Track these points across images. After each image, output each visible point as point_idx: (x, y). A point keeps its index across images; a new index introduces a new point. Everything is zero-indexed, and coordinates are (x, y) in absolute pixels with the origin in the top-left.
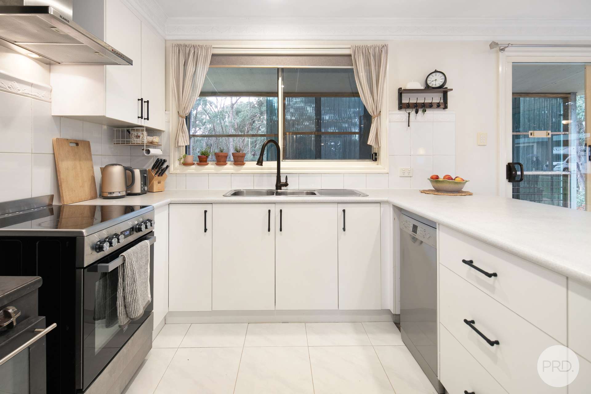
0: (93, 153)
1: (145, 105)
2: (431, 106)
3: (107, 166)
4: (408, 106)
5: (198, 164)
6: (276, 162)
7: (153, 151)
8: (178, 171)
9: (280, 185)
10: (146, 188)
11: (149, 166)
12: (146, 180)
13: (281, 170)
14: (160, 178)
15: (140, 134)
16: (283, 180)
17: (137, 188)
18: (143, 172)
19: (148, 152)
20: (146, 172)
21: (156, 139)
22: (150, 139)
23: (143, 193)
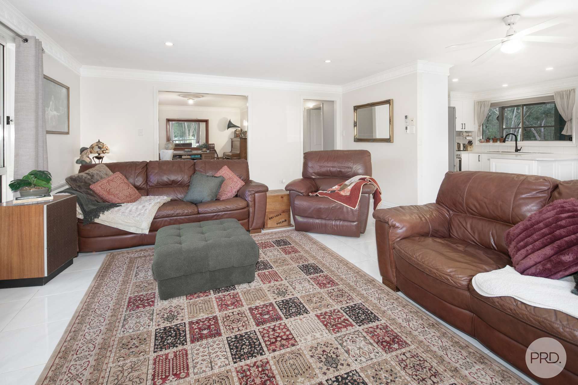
1: (464, 125)
6: (515, 142)
7: (467, 138)
8: (479, 145)
9: (517, 150)
10: (465, 149)
11: (466, 143)
12: (465, 146)
13: (518, 145)
14: (470, 146)
15: (463, 133)
17: (462, 148)
18: (464, 145)
19: (466, 138)
20: (465, 144)
21: (470, 134)
22: (467, 134)
23: (464, 150)
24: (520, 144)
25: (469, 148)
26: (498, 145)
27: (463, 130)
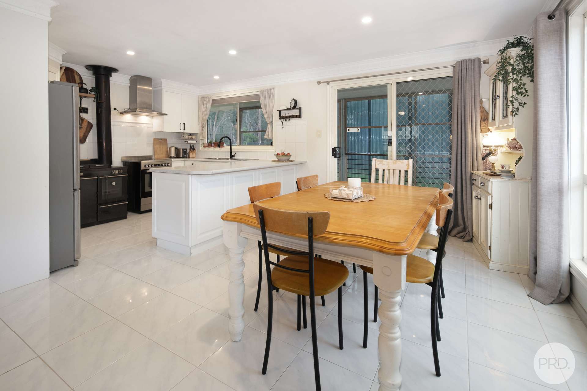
0: (168, 143)
1: (183, 125)
2: (293, 117)
3: (170, 147)
4: (283, 118)
5: (214, 147)
6: (230, 146)
7: (189, 142)
8: (202, 150)
9: (232, 157)
10: (185, 156)
11: (188, 148)
12: (185, 152)
13: (232, 150)
14: (193, 153)
15: (182, 135)
16: (233, 154)
17: (181, 155)
18: (184, 150)
19: (187, 142)
20: (186, 149)
21: (194, 137)
22: (190, 137)
23: (183, 157)
24: (235, 148)
25: (191, 155)
26: (212, 150)
27: (182, 131)
